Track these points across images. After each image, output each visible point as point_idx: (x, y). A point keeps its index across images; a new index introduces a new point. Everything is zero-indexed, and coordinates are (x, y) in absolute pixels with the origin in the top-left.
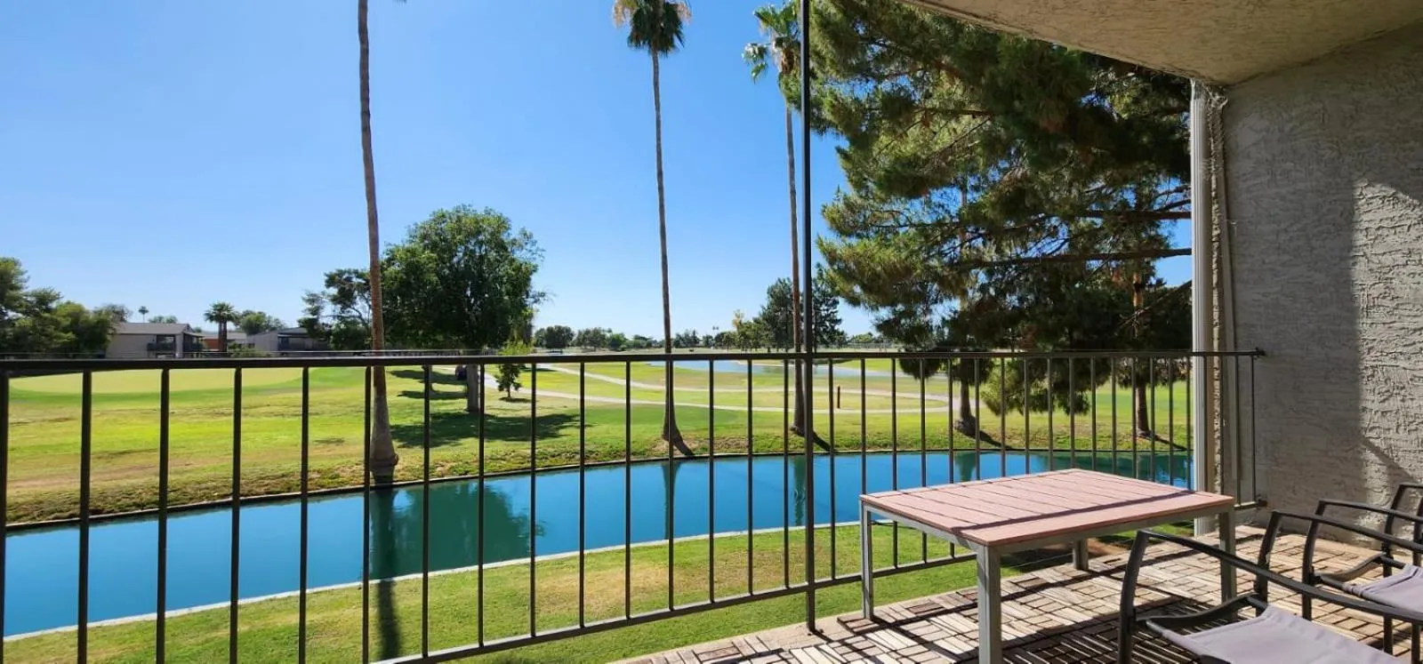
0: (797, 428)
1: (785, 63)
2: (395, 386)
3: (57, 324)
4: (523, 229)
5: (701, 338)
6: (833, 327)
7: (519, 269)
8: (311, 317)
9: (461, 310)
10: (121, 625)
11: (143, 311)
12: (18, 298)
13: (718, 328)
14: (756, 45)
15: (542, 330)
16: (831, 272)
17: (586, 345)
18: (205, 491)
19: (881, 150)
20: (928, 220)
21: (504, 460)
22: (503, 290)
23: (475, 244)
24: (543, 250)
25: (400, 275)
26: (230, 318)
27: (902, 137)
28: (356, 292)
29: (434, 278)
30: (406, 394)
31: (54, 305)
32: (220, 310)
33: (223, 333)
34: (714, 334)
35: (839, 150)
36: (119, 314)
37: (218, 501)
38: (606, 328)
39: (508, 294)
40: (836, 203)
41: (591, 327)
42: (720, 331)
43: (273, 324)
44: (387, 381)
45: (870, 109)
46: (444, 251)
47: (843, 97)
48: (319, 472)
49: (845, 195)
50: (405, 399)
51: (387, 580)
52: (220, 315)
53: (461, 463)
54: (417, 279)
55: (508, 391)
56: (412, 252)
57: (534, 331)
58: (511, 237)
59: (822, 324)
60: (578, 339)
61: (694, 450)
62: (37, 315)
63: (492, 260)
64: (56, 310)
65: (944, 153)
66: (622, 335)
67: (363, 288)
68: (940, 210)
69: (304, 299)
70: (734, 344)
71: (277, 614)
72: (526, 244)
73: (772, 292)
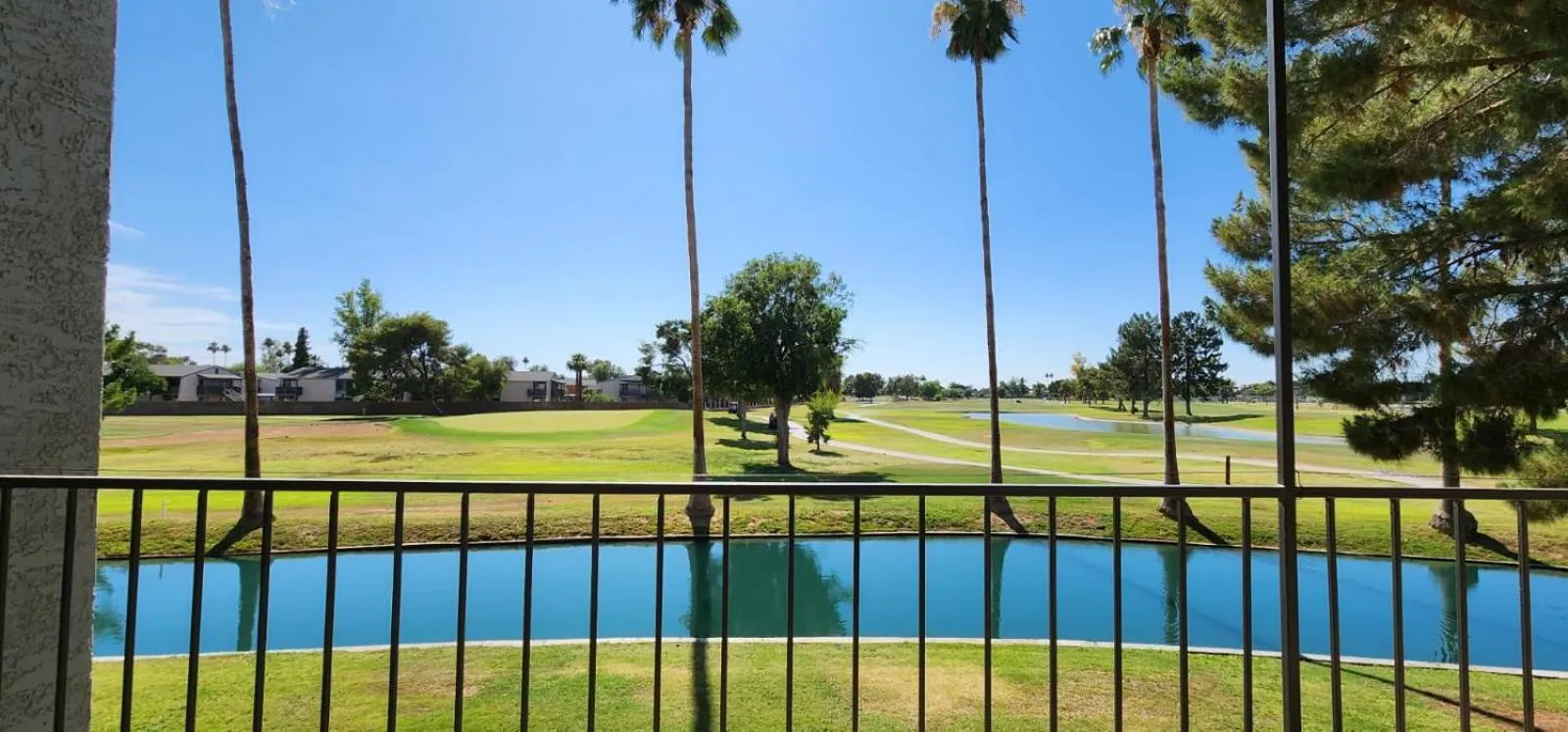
0: (1168, 509)
1: (1150, 45)
2: (713, 433)
3: (469, 372)
4: (833, 274)
5: (1031, 387)
6: (1214, 375)
7: (828, 315)
8: (645, 365)
9: (772, 358)
10: (496, 648)
11: (526, 361)
12: (444, 353)
13: (1052, 376)
14: (1108, 29)
15: (851, 377)
16: (1229, 311)
17: (898, 394)
18: (561, 527)
19: (1314, 138)
20: (1395, 228)
21: (813, 520)
22: (813, 338)
23: (786, 292)
24: (852, 295)
25: (717, 325)
26: (584, 367)
27: (1354, 115)
28: (681, 342)
29: (748, 327)
30: (723, 442)
31: (468, 357)
32: (577, 360)
33: (579, 379)
34: (1047, 383)
35: (1245, 145)
36: (509, 364)
37: (569, 538)
38: (919, 376)
39: (817, 342)
40: (1236, 215)
41: (903, 374)
42: (1055, 379)
43: (616, 372)
44: (705, 428)
45: (1298, 83)
46: (757, 300)
47: (1252, 71)
48: (647, 518)
49: (1252, 203)
50: (721, 446)
51: (702, 640)
52: (578, 364)
53: (771, 520)
54: (733, 329)
55: (818, 443)
56: (728, 302)
57: (843, 379)
58: (821, 282)
59: (1198, 370)
60: (889, 387)
61: (1028, 526)
62: (457, 366)
63: (802, 307)
64: (470, 361)
65: (1431, 128)
66: (937, 383)
67: (687, 338)
68: (1419, 213)
69: (639, 349)
70: (1074, 394)
71: (608, 661)
72: (836, 288)
73: (1124, 331)
